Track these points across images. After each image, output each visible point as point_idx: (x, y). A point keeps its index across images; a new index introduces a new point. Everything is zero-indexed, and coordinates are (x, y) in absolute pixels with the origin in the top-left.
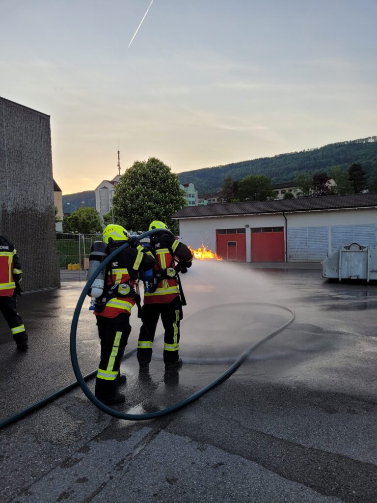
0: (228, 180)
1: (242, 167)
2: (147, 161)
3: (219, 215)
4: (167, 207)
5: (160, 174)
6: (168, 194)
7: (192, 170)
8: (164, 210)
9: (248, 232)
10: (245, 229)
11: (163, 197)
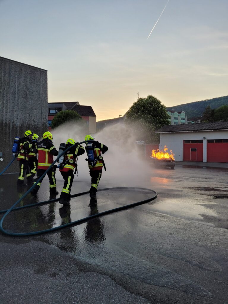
0: (208, 108)
1: (222, 100)
2: (146, 97)
3: (185, 131)
4: (157, 125)
5: (154, 105)
6: (159, 118)
7: (187, 103)
8: (155, 128)
9: (205, 143)
10: (203, 140)
11: (155, 119)
